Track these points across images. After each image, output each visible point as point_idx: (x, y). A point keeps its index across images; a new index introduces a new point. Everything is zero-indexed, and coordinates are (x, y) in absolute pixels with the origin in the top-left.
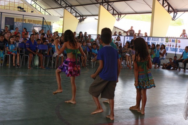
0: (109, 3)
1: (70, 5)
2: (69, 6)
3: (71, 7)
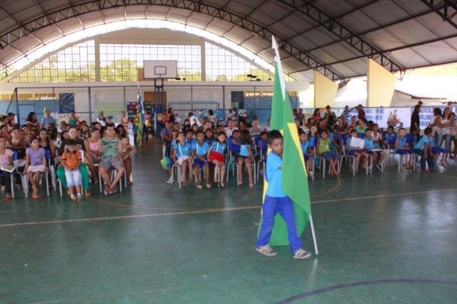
1: (323, 64)
2: (322, 66)
3: (325, 65)
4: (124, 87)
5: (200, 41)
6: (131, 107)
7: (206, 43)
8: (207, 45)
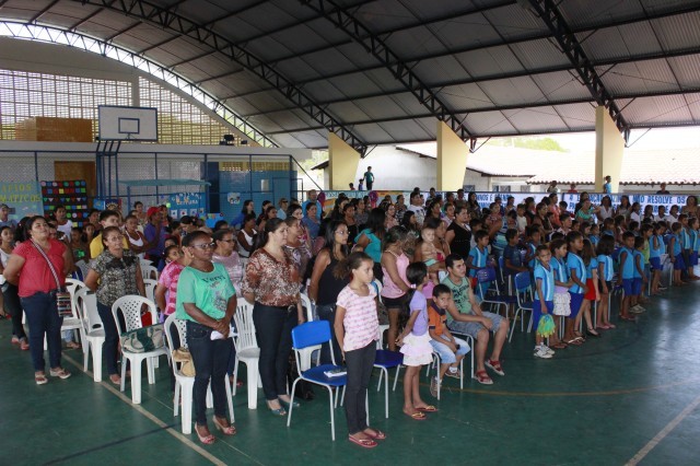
0: (456, 116)
1: (339, 121)
2: (338, 124)
3: (343, 125)
4: (36, 152)
5: (131, 75)
6: (50, 191)
7: (140, 79)
8: (143, 82)
